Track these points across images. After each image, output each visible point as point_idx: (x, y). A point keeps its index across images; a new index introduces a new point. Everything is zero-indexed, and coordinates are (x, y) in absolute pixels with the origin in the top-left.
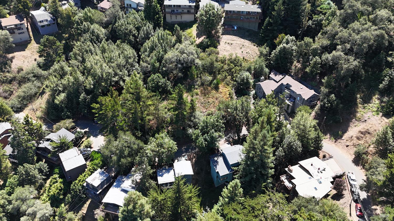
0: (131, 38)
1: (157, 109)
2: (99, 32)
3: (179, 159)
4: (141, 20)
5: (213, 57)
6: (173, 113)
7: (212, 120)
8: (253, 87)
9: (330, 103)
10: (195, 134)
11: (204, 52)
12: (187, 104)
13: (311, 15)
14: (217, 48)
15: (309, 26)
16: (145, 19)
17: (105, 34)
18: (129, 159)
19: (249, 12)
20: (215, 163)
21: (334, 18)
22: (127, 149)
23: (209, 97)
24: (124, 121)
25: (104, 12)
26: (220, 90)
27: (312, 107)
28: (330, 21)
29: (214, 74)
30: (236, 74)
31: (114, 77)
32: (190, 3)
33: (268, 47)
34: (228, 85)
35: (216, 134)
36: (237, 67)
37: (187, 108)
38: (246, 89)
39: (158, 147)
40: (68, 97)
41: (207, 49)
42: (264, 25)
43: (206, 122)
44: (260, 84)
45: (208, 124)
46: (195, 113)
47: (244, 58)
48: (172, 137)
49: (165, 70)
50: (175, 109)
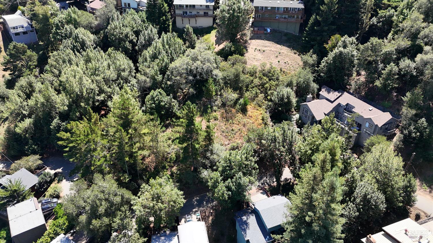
0: (128, 45)
1: (155, 140)
2: (84, 38)
3: (187, 217)
4: (142, 21)
5: (239, 67)
6: (180, 145)
7: (238, 157)
8: (295, 110)
9: (418, 131)
10: (212, 178)
11: (226, 61)
12: (200, 132)
13: (375, 11)
14: (243, 56)
15: (373, 25)
16: (148, 21)
17: (94, 41)
18: (106, 220)
19: (287, 8)
20: (243, 225)
21: (411, 11)
22: (103, 203)
23: (234, 123)
24: (104, 159)
25: (94, 14)
26: (249, 113)
27: (390, 138)
28: (406, 15)
29: (240, 91)
30: (272, 91)
31: (98, 95)
32: (207, 2)
33: (315, 54)
34: (260, 106)
35: (245, 180)
36: (272, 81)
37: (201, 139)
38: (287, 112)
39: (153, 200)
40: (35, 124)
41: (230, 57)
42: (309, 25)
43: (229, 160)
44: (306, 104)
45: (233, 164)
46: (212, 147)
47: (281, 70)
48: (177, 182)
49: (170, 85)
50: (182, 140)
